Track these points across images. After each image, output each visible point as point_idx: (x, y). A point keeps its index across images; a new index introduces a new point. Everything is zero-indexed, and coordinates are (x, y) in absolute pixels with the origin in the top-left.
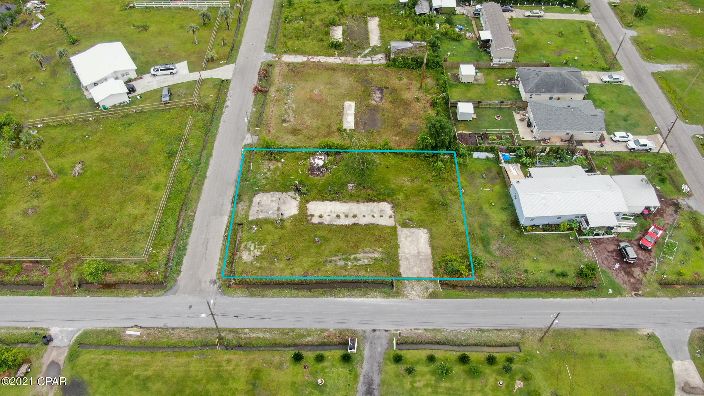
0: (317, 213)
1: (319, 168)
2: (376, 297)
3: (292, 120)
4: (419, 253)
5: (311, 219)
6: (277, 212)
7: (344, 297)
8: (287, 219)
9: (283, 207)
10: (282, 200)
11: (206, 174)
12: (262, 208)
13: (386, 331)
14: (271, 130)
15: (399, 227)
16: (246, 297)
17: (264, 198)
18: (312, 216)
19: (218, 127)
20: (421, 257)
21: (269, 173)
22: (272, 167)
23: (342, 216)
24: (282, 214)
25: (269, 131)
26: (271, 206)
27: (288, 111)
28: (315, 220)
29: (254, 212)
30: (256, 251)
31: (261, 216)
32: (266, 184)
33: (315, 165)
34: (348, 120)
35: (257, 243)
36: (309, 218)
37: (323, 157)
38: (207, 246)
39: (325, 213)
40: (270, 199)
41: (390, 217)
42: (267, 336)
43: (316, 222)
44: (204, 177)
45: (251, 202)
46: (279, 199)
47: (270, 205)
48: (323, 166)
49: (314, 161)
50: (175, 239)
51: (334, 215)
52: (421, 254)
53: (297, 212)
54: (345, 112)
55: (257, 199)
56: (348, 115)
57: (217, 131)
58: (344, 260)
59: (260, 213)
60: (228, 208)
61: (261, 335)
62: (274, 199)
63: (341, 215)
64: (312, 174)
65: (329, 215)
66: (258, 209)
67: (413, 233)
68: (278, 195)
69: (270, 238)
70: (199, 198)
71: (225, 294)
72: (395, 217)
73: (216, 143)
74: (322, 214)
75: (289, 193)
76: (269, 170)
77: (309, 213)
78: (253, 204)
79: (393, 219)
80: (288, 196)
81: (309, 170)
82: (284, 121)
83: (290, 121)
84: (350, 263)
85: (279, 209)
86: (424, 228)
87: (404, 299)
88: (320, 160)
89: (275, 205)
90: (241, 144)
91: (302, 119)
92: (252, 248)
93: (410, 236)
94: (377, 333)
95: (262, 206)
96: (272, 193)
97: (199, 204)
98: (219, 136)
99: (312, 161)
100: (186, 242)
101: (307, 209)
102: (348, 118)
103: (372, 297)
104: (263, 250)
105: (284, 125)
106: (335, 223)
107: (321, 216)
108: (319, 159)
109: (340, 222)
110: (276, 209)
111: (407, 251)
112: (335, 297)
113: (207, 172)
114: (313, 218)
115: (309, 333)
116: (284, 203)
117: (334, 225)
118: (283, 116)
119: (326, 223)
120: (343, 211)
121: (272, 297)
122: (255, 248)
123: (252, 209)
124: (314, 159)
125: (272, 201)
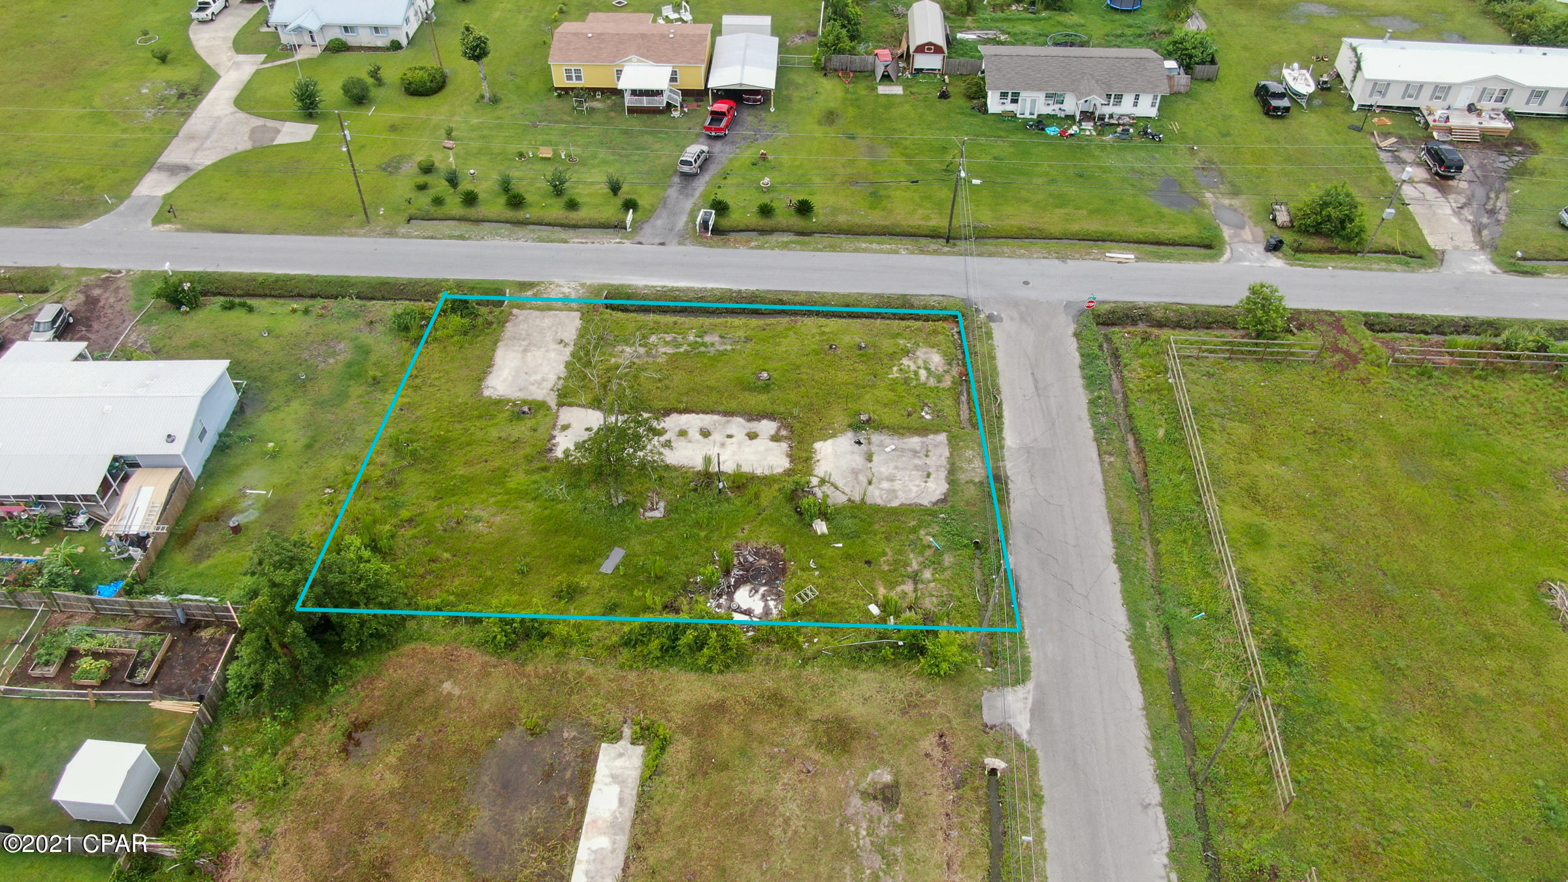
0: (763, 443)
1: (750, 576)
2: (646, 286)
3: (856, 801)
4: (525, 351)
5: (779, 429)
6: (874, 449)
7: (712, 289)
8: (843, 432)
9: (858, 460)
10: (863, 479)
11: (1120, 569)
12: (917, 461)
13: (640, 243)
14: (937, 753)
15: (553, 403)
16: (917, 295)
17: (914, 489)
18: (775, 438)
19: (1161, 780)
20: (524, 343)
21: (915, 566)
22: (908, 587)
23: (694, 434)
24: (859, 443)
25: (945, 747)
26: (892, 465)
27: (878, 862)
28: (767, 427)
29: (938, 452)
30: (913, 367)
31: (915, 441)
32: (914, 530)
33: (762, 589)
34: (615, 789)
35: (914, 383)
36: (784, 433)
37: (738, 617)
38: (1036, 381)
39: (740, 443)
40: (897, 485)
41: (565, 428)
42: (864, 245)
43: (765, 422)
44: (1121, 560)
45: (952, 481)
46: (870, 483)
47: (896, 468)
48: (737, 586)
49: (766, 607)
50: (1126, 406)
51: (716, 437)
52: (521, 349)
53: (818, 445)
54: (623, 841)
55: (936, 488)
56: (614, 825)
57: (1155, 753)
58: (704, 345)
59: (918, 448)
60: (1012, 467)
61: (875, 246)
62: (885, 485)
63: (698, 437)
64: (774, 557)
65: (730, 436)
66: (928, 461)
67: (520, 390)
68: (876, 496)
69: (882, 393)
70: (1108, 499)
71: (963, 300)
72: (555, 425)
73: (1136, 697)
74: (749, 442)
75: (843, 499)
76: (915, 578)
77: (784, 446)
78: (943, 474)
79: (561, 422)
80: (847, 490)
81: (784, 571)
82: (888, 796)
83: (865, 795)
84: (692, 338)
85: (869, 458)
86: (490, 397)
87: (588, 282)
88: (744, 607)
89: (881, 466)
90: (1038, 686)
91: (812, 801)
92: (923, 374)
93: (533, 384)
94: (658, 241)
95: (917, 468)
96: (895, 504)
97: (1099, 478)
98: (1139, 730)
99: (772, 604)
100: (1092, 392)
101: (790, 456)
102: (614, 804)
103: (653, 287)
104: (895, 369)
105: (887, 778)
106: (716, 417)
107: (752, 436)
108: (748, 612)
109: (702, 420)
110: (875, 458)
111: (553, 355)
112: (730, 290)
113: (1122, 580)
114: (773, 432)
115: (785, 246)
116: (855, 473)
117: (718, 413)
118: (896, 826)
119: (740, 420)
120: (690, 445)
121: (862, 294)
122: (916, 374)
123: (944, 461)
124: (767, 612)
125: (891, 479)
